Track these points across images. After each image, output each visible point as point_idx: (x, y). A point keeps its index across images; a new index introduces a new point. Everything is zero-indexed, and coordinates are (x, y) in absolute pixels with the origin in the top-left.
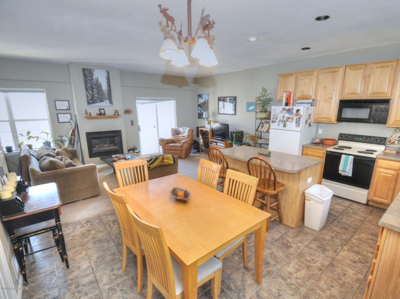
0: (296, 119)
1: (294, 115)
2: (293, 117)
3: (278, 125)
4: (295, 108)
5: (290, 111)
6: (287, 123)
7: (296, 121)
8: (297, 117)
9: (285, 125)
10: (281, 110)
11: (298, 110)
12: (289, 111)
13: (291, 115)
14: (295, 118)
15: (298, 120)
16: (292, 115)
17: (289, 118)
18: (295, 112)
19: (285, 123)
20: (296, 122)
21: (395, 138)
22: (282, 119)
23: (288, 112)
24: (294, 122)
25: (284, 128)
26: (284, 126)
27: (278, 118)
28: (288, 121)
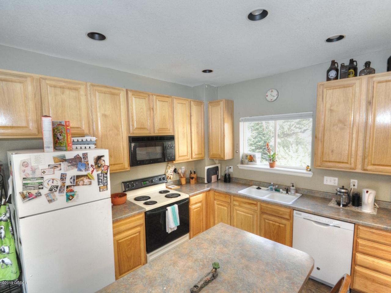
0: (98, 175)
1: (91, 169)
2: (90, 172)
3: (50, 201)
4: (92, 155)
5: (81, 161)
6: (75, 189)
7: (98, 179)
8: (100, 172)
9: (73, 196)
10: (52, 163)
11: (99, 158)
12: (77, 162)
13: (83, 169)
14: (95, 174)
15: (102, 178)
16: (86, 170)
17: (78, 177)
18: (91, 161)
19: (72, 191)
20: (99, 182)
21: (171, 173)
22: (59, 184)
23: (73, 165)
24: (95, 182)
25: (70, 203)
26: (70, 198)
27: (45, 184)
28: (77, 185)
